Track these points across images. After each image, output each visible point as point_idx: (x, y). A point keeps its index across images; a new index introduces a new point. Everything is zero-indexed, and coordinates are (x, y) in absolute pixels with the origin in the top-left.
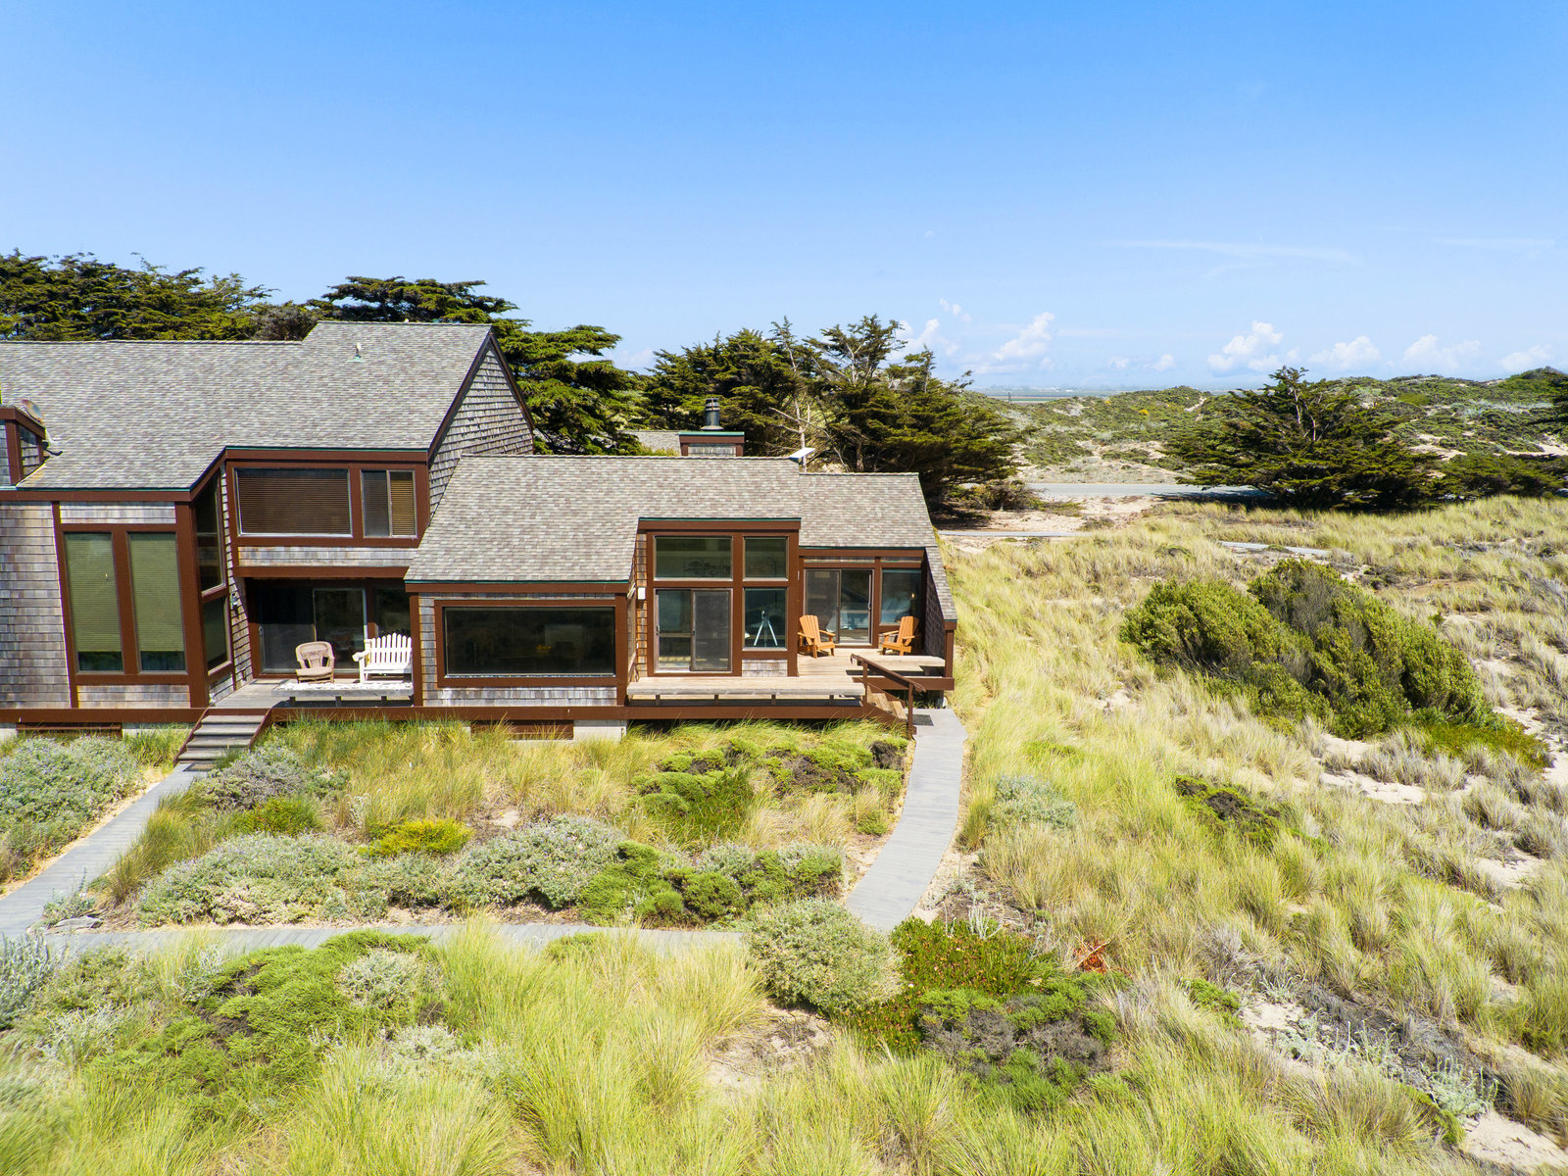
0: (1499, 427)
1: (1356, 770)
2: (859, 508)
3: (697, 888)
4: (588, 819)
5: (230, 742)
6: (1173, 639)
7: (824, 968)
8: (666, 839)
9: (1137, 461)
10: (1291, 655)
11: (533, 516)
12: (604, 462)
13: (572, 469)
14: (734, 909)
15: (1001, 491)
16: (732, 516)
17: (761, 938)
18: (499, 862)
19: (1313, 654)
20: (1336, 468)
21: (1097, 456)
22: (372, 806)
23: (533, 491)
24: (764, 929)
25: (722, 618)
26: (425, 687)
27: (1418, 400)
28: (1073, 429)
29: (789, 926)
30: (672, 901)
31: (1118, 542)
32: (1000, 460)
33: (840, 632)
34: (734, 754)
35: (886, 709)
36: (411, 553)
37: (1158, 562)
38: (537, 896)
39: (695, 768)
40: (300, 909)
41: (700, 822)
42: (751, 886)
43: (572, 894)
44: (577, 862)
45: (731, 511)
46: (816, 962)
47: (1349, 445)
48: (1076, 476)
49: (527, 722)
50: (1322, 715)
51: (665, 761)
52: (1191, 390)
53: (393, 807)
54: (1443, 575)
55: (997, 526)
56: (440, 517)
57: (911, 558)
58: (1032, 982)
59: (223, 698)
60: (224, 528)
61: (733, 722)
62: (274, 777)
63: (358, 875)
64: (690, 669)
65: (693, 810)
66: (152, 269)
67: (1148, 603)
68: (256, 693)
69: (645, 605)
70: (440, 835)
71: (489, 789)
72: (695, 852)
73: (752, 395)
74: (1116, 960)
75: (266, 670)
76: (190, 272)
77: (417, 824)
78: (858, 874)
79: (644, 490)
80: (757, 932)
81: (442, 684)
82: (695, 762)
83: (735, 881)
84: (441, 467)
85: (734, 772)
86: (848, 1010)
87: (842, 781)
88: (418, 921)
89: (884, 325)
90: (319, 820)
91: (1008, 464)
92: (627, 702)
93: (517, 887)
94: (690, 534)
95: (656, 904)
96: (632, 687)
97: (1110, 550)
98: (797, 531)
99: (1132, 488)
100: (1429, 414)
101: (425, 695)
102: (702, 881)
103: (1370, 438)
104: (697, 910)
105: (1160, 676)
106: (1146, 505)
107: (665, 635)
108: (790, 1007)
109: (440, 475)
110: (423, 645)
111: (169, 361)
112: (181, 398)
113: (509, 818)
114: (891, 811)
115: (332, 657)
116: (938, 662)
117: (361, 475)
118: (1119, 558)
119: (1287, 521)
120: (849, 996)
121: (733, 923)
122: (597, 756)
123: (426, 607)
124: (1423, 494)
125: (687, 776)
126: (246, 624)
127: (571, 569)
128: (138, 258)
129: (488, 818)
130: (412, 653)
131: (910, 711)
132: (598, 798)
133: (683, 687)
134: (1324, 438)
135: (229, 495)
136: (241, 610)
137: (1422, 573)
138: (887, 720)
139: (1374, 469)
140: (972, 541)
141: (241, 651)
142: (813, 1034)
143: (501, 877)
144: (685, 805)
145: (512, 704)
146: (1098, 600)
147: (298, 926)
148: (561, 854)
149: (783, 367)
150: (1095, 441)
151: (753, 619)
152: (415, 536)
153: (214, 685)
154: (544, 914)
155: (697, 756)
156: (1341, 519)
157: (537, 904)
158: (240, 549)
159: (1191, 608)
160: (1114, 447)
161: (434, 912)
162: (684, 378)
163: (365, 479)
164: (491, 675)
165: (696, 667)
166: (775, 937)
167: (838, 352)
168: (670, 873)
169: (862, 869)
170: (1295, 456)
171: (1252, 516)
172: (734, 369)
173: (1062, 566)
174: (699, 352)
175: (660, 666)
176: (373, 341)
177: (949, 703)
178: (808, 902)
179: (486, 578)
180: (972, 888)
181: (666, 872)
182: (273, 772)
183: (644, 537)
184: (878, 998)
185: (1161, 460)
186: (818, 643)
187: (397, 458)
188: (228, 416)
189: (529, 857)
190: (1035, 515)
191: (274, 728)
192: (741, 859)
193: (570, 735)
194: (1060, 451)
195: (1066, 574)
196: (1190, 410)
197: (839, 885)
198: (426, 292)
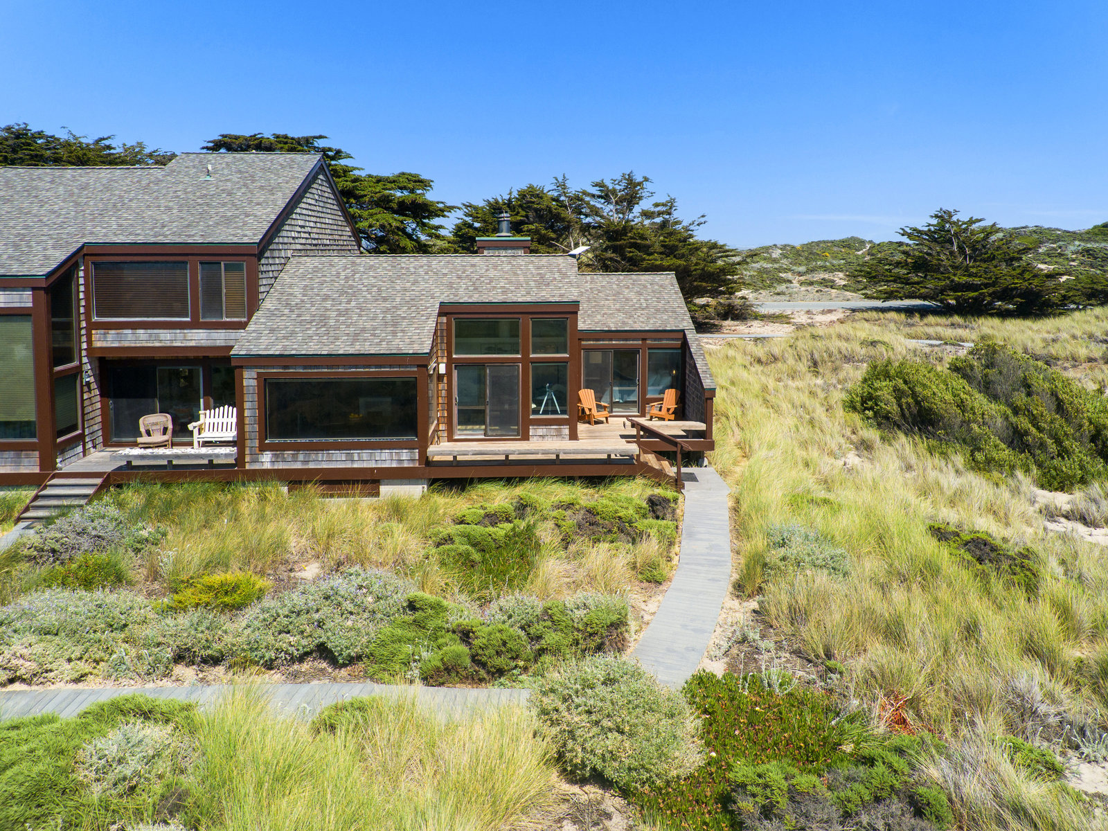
0: (1096, 258)
1: (1067, 517)
2: (627, 299)
3: (485, 641)
4: (381, 572)
5: (65, 502)
6: (893, 408)
7: (620, 737)
8: (456, 590)
9: (826, 286)
10: (994, 420)
11: (349, 302)
12: (412, 260)
13: (385, 265)
14: (521, 663)
15: (729, 305)
16: (520, 300)
17: (549, 701)
18: (287, 616)
19: (1013, 419)
20: (987, 283)
21: (796, 284)
22: (177, 561)
23: (350, 282)
24: (553, 691)
25: (513, 392)
26: (247, 451)
27: (1031, 241)
28: (776, 266)
29: (579, 687)
30: (459, 656)
31: (830, 337)
32: (729, 280)
33: (613, 404)
34: (522, 507)
35: (657, 467)
36: (241, 333)
37: (863, 351)
38: (323, 651)
39: (487, 521)
40: (84, 667)
41: (490, 572)
42: (539, 638)
43: (358, 649)
44: (366, 615)
45: (520, 297)
46: (610, 730)
47: (996, 267)
48: (783, 297)
49: (336, 482)
50: (1027, 471)
51: (459, 514)
52: (859, 239)
53: (196, 560)
54: (1090, 360)
55: (728, 331)
56: (268, 304)
57: (673, 339)
58: (844, 748)
59: (71, 463)
60: (79, 314)
61: (522, 480)
62: (94, 533)
63: (149, 632)
64: (485, 435)
65: (484, 561)
66: (76, 139)
67: (865, 380)
68: (101, 459)
69: (445, 378)
70: (235, 588)
71: (294, 543)
72: (484, 602)
73: (537, 232)
74: (919, 715)
75: (115, 439)
76: (104, 139)
77: (217, 578)
78: (643, 624)
79: (445, 280)
80: (544, 694)
81: (263, 448)
82: (487, 515)
83: (522, 633)
84: (271, 261)
85: (522, 525)
86: (647, 787)
87: (622, 532)
88: (202, 680)
89: (639, 179)
90: (131, 574)
91: (735, 282)
92: (428, 463)
93: (304, 642)
94: (485, 316)
95: (442, 659)
96: (432, 449)
97: (824, 343)
98: (576, 313)
99: (827, 305)
100: (1040, 251)
101: (247, 459)
102: (490, 634)
103: (1010, 261)
104: (484, 665)
105: (883, 439)
106: (840, 315)
107: (461, 408)
108: (583, 782)
109: (270, 268)
110: (247, 413)
111: (52, 182)
112: (56, 207)
113: (311, 571)
114: (670, 560)
115: (170, 426)
116: (700, 426)
117: (199, 267)
118: (832, 349)
119: (953, 325)
120: (648, 771)
121: (520, 678)
122: (397, 510)
123: (249, 380)
124: (1054, 303)
125: (480, 529)
126: (98, 398)
127: (379, 344)
128: (66, 131)
129: (291, 570)
130: (237, 424)
131: (679, 470)
132: (395, 549)
133: (477, 449)
134: (975, 261)
135: (86, 285)
136: (94, 386)
137: (1074, 359)
138: (657, 477)
139: (1017, 283)
140: (711, 341)
141: (92, 422)
142: (609, 816)
143: (288, 632)
144: (476, 556)
145: (325, 466)
146: (819, 381)
147: (80, 686)
148: (350, 607)
149: (560, 210)
150: (794, 273)
151: (539, 391)
152: (245, 320)
153: (63, 452)
154: (330, 670)
155: (488, 510)
156: (996, 322)
157: (325, 659)
158: (93, 332)
159: (905, 382)
160: (808, 277)
161: (220, 670)
162: (484, 221)
163: (203, 269)
164: (307, 440)
165: (489, 433)
166: (565, 700)
167: (603, 201)
168: (459, 625)
169: (647, 618)
170: (955, 275)
171: (925, 321)
172: (523, 213)
173: (786, 355)
174: (497, 202)
175: (459, 432)
176: (224, 165)
177: (710, 463)
178: (600, 659)
179: (303, 352)
180: (757, 637)
181: (454, 625)
182: (94, 528)
183: (444, 319)
184: (681, 771)
185: (844, 285)
186: (594, 412)
187: (231, 251)
188: (91, 220)
189: (317, 611)
190: (756, 323)
191: (112, 489)
192: (531, 611)
193: (377, 494)
194: (770, 280)
195: (791, 361)
196: (860, 253)
197: (626, 635)
198: (280, 142)
